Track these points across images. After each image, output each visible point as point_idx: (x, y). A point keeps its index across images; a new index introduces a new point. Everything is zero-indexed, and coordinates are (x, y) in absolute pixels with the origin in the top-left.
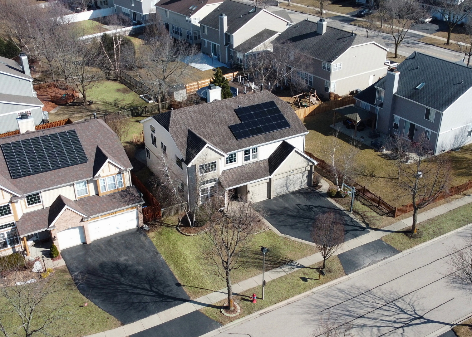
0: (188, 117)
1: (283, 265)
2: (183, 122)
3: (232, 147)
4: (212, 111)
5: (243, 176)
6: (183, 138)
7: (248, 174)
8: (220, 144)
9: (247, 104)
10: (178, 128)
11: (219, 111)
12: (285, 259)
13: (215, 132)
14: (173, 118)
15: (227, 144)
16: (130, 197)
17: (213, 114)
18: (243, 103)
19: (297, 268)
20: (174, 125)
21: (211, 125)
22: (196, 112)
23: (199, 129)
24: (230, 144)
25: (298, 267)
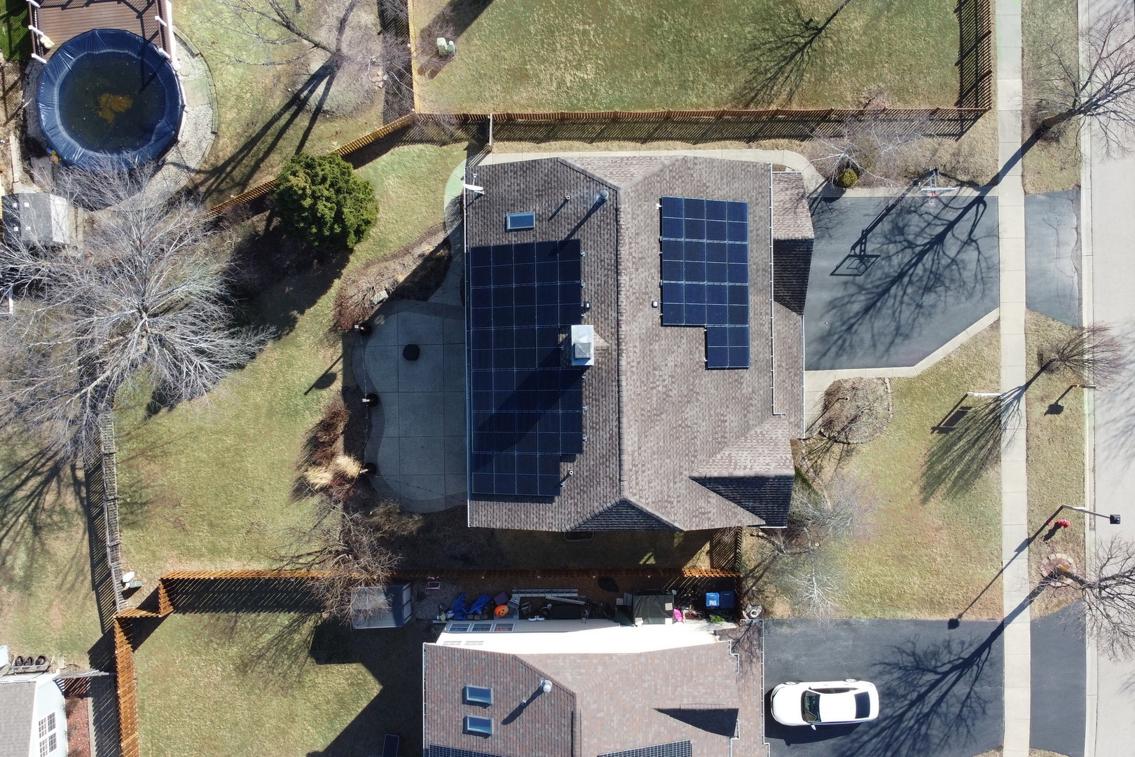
0: (655, 462)
1: (1000, 421)
2: (665, 481)
3: (761, 392)
4: (652, 388)
5: (784, 381)
6: (709, 502)
7: (784, 365)
8: (745, 416)
9: (653, 278)
10: (679, 502)
11: (655, 369)
12: (988, 406)
13: (712, 412)
14: (648, 504)
15: (751, 399)
16: (743, 648)
17: (660, 388)
18: (647, 287)
19: (1019, 401)
20: (668, 509)
21: (691, 412)
22: (643, 434)
23: (696, 451)
24: (753, 392)
25: (1018, 398)
